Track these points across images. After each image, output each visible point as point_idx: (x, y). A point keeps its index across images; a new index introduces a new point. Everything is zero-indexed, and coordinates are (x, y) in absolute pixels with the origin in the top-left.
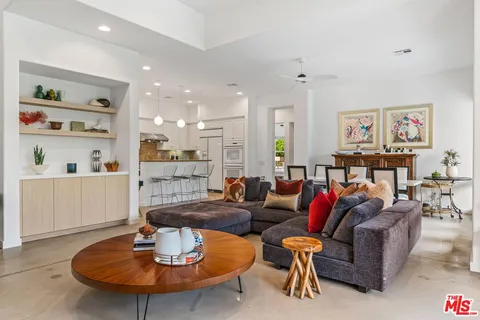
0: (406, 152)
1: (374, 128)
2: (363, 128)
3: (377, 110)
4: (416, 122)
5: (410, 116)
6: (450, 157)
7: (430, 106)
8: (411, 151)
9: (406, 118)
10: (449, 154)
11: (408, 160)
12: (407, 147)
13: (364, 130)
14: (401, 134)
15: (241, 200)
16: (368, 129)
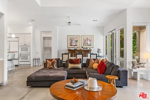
0: (89, 49)
1: (78, 41)
2: (75, 41)
3: (79, 36)
4: (90, 40)
5: (88, 38)
6: (99, 50)
7: (93, 36)
8: (90, 48)
9: (87, 39)
10: (98, 49)
11: (90, 51)
12: (89, 48)
13: (75, 42)
14: (86, 44)
15: (56, 68)
16: (77, 41)
